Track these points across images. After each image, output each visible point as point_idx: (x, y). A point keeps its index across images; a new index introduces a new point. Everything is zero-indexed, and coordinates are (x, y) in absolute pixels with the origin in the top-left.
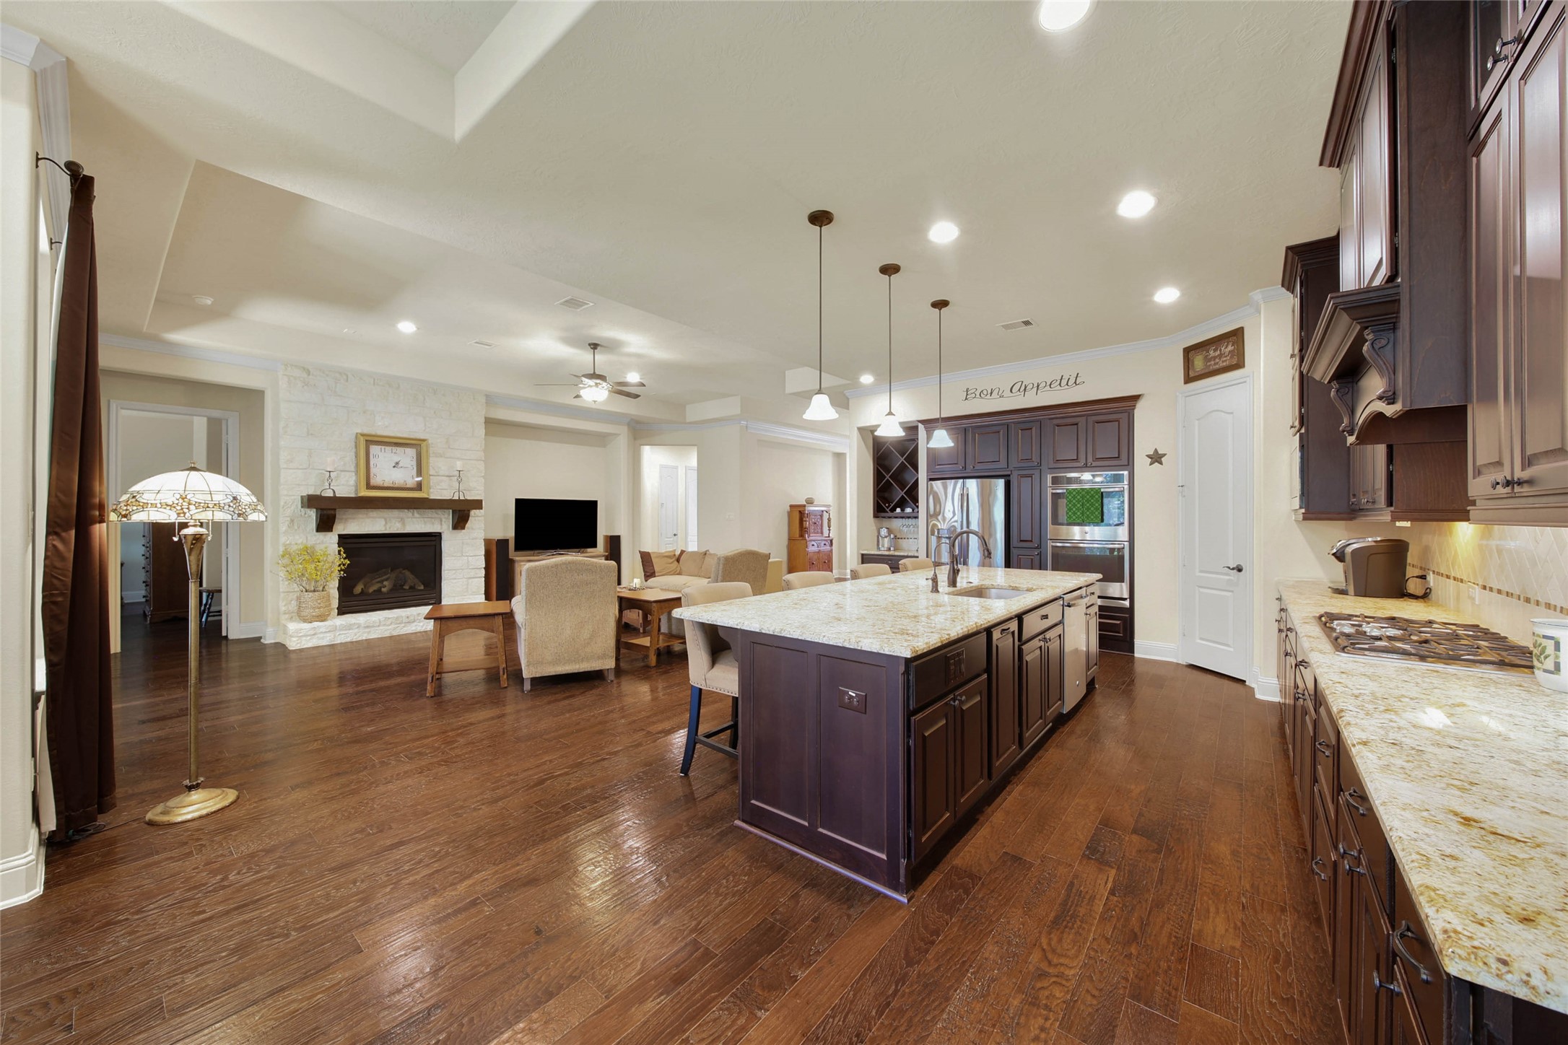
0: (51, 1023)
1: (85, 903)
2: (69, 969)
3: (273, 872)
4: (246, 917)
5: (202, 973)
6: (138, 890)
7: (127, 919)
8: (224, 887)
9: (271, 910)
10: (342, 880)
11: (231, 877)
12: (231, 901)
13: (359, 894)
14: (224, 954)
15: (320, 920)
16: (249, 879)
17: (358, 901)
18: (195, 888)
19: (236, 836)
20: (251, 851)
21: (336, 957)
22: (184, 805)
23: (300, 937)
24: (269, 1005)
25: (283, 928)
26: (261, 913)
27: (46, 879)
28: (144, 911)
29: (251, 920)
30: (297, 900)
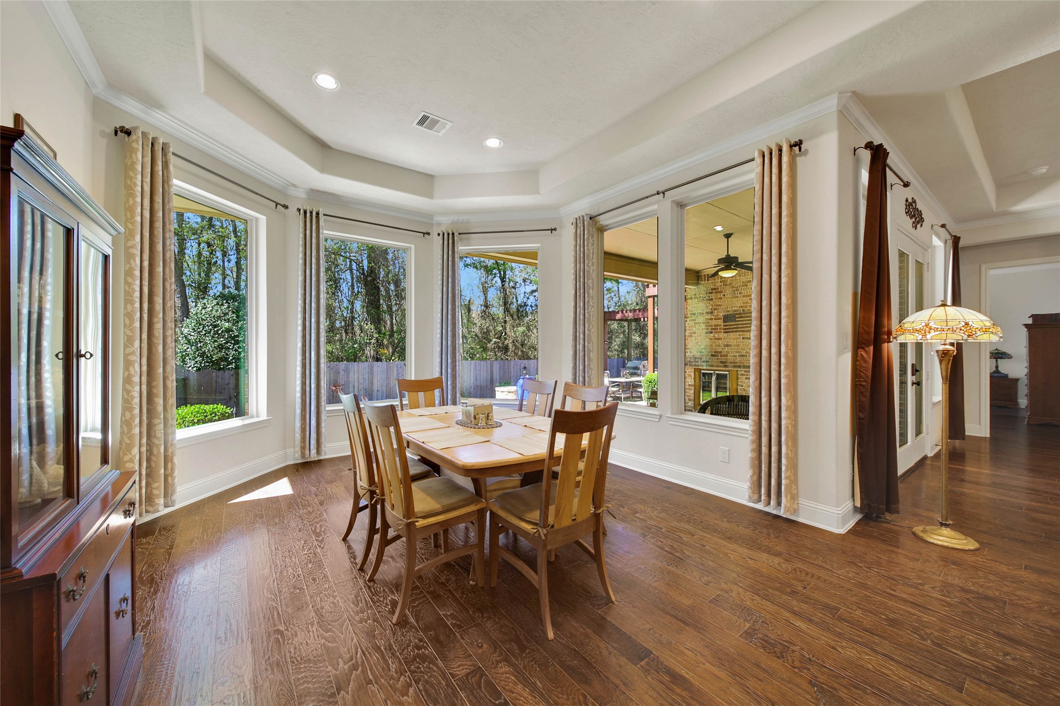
0: (802, 581)
1: (853, 548)
2: (825, 568)
3: (953, 602)
4: (913, 611)
5: (866, 615)
6: (877, 559)
7: (861, 567)
8: (917, 588)
9: (930, 619)
10: (997, 644)
11: (926, 587)
12: (913, 597)
13: (1001, 663)
14: (883, 617)
15: (953, 650)
16: (935, 595)
17: (994, 665)
18: (903, 577)
19: (953, 568)
20: (953, 582)
21: (940, 677)
22: (936, 533)
23: (930, 647)
24: (878, 658)
25: (926, 634)
26: (923, 616)
27: (850, 529)
28: (871, 570)
29: (914, 615)
30: (951, 628)
